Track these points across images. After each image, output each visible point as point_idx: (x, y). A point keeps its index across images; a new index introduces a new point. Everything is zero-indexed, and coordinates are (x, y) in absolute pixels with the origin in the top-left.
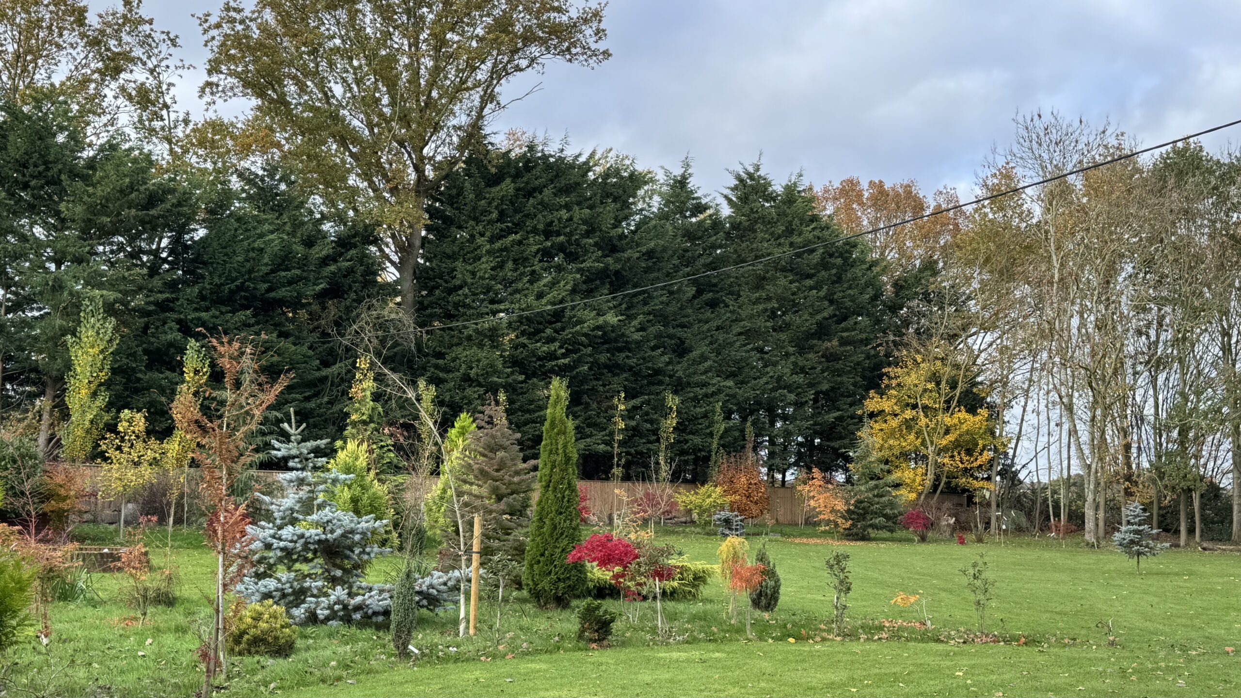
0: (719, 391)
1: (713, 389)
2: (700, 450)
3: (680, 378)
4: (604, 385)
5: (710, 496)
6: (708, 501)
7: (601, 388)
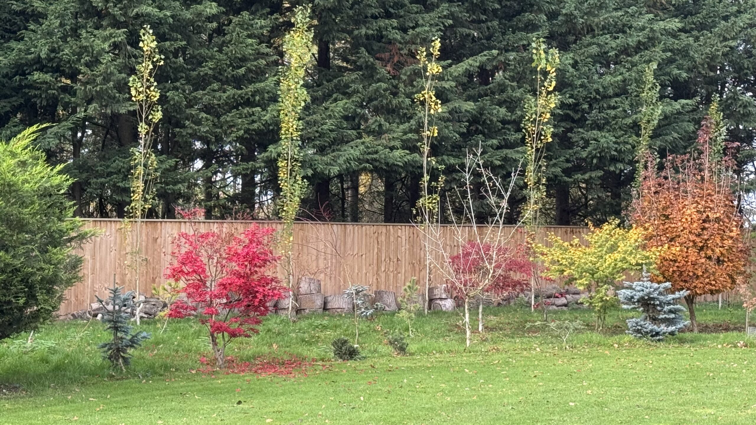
0: (652, 41)
1: (641, 37)
2: (614, 160)
3: (570, 17)
4: (404, 30)
5: (613, 248)
6: (609, 259)
7: (397, 35)
